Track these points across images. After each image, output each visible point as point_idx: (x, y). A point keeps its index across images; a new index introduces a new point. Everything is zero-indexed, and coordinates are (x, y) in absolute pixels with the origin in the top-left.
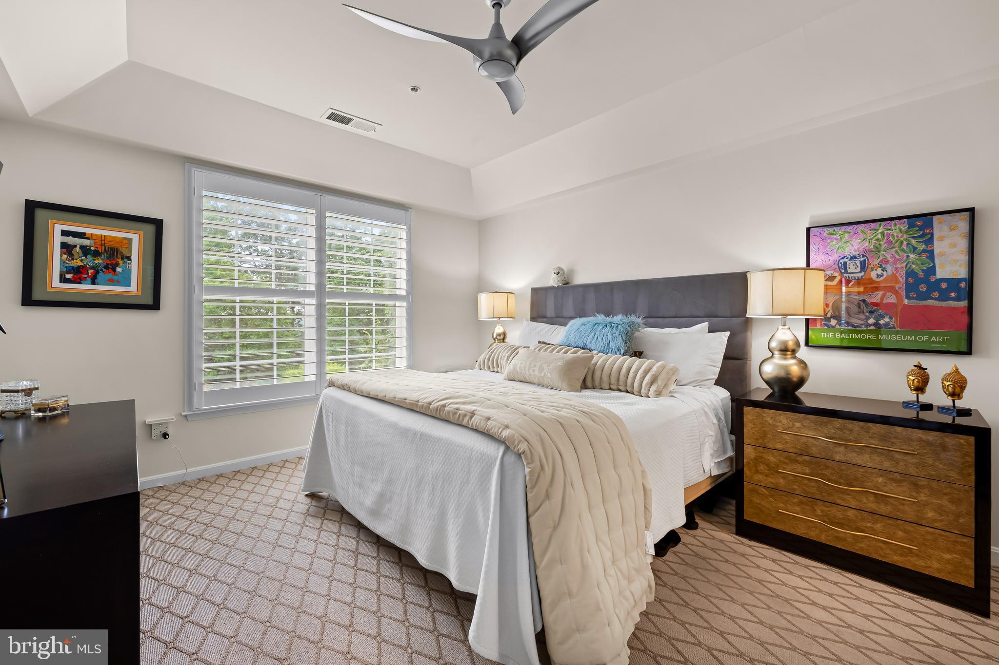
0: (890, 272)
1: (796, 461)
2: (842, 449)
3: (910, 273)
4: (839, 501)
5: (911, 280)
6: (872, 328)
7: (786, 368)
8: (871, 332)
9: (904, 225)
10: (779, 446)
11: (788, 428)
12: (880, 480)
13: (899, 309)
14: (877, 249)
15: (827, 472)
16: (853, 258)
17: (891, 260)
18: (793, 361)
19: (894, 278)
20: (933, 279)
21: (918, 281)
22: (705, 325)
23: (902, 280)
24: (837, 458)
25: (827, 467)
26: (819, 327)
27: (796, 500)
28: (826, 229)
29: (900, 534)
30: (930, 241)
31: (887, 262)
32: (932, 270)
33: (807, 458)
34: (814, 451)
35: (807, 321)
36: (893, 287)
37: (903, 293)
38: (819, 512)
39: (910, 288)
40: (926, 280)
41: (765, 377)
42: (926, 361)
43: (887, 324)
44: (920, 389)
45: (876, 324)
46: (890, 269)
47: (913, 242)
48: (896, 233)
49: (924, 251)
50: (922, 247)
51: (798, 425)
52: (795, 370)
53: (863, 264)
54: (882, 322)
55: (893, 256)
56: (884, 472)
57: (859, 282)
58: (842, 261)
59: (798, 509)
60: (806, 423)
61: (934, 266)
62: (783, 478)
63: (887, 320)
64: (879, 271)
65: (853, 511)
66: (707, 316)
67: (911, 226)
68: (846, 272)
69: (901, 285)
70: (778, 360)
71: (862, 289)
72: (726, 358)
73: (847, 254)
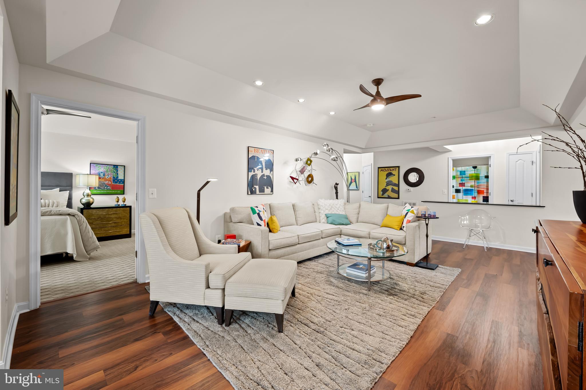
0: (110, 177)
1: (97, 220)
2: (107, 215)
3: (114, 177)
4: (107, 226)
5: (114, 179)
6: (106, 189)
7: (89, 200)
8: (106, 190)
9: (112, 167)
10: (93, 218)
11: (96, 213)
12: (115, 219)
13: (111, 185)
14: (107, 171)
15: (104, 221)
16: (102, 172)
17: (110, 174)
18: (90, 198)
19: (110, 178)
20: (118, 179)
21: (115, 179)
22: (58, 189)
23: (112, 179)
24: (107, 217)
25: (105, 220)
26: (93, 189)
27: (97, 229)
28: (95, 164)
29: (118, 229)
30: (117, 171)
31: (109, 174)
32: (118, 177)
33: (100, 219)
34: (102, 217)
35: (90, 188)
36: (110, 180)
37: (112, 182)
38: (103, 230)
39: (114, 181)
40: (116, 179)
41: (82, 203)
42: (119, 196)
43: (109, 189)
44: (118, 202)
45: (107, 189)
46: (110, 176)
47: (114, 171)
48: (111, 168)
49: (116, 173)
50: (116, 172)
51: (98, 212)
52: (91, 200)
53: (104, 174)
54: (108, 188)
55: (110, 173)
56: (116, 218)
57: (103, 178)
58: (99, 173)
59: (98, 231)
60: (100, 211)
61: (118, 176)
62: (94, 225)
63: (109, 187)
64: (108, 176)
65: (110, 227)
66: (57, 186)
67: (114, 167)
68: (100, 176)
69: (112, 180)
70: (86, 198)
71: (103, 180)
72: (68, 199)
73: (100, 171)
